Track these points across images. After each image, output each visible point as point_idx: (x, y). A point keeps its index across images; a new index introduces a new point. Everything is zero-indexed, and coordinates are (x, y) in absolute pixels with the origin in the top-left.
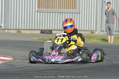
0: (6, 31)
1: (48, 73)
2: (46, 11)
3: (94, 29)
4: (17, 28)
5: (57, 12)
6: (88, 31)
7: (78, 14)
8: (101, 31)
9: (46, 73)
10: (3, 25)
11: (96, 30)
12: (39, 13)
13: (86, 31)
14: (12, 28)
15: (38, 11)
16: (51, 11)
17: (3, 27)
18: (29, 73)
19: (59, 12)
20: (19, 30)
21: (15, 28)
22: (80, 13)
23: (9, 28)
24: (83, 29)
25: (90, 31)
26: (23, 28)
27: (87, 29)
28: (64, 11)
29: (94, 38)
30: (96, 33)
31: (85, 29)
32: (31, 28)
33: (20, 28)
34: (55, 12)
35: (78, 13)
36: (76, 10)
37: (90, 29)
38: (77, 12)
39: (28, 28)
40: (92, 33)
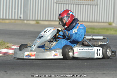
0: (25, 21)
1: (66, 63)
2: (65, 3)
3: (112, 21)
4: (36, 19)
5: (76, 3)
6: (106, 22)
7: (96, 6)
9: (64, 63)
10: (22, 16)
12: (58, 4)
13: (104, 22)
14: (31, 19)
15: (57, 2)
16: (69, 3)
17: (22, 18)
18: (47, 63)
19: (77, 3)
20: (38, 21)
21: (34, 19)
22: (98, 5)
23: (28, 19)
24: (100, 21)
25: (108, 23)
26: (42, 19)
27: (105, 21)
28: (83, 3)
29: (111, 30)
30: (114, 25)
32: (49, 19)
33: (39, 19)
34: (73, 3)
36: (94, 2)
37: (107, 21)
39: (47, 19)
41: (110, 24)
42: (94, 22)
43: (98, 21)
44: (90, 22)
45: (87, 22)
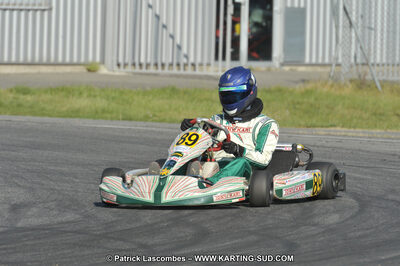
3: (98, 59)
6: (78, 64)
7: (46, 13)
8: (119, 65)
11: (103, 61)
13: (71, 64)
22: (50, 9)
24: (60, 59)
25: (83, 65)
27: (75, 60)
30: (103, 70)
31: (68, 60)
35: (44, 10)
37: (83, 60)
38: (43, 8)
40: (89, 70)
41: (91, 69)
42: (40, 64)
43: (52, 60)
44: (25, 64)
45: (17, 64)
